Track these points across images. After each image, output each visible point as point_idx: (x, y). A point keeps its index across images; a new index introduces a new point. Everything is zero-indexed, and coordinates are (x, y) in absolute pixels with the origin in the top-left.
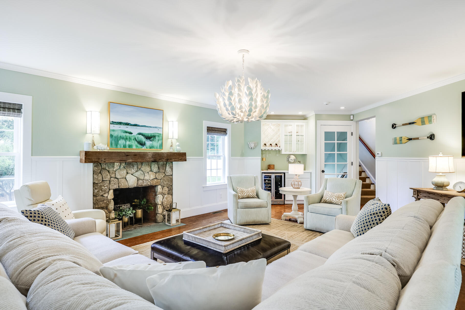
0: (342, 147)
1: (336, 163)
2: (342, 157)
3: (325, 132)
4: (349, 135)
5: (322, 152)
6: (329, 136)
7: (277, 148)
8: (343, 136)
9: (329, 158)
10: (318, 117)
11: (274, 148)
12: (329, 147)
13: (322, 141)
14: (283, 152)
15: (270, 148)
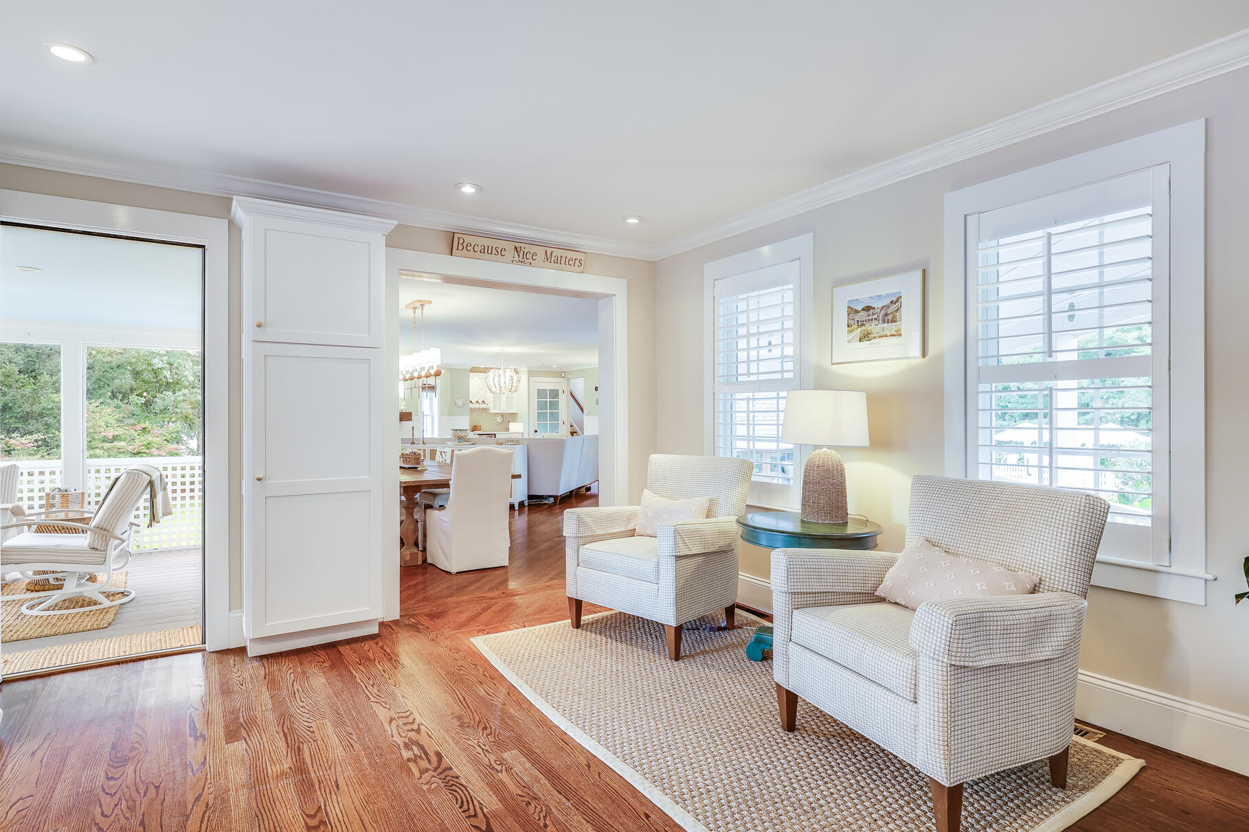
0: (554, 405)
1: (548, 422)
2: (555, 417)
3: (538, 390)
4: (561, 392)
5: (534, 410)
6: (541, 393)
7: (484, 406)
8: (555, 394)
9: (541, 416)
10: (531, 373)
11: (482, 406)
12: (541, 406)
13: (535, 400)
14: (492, 411)
15: (477, 406)
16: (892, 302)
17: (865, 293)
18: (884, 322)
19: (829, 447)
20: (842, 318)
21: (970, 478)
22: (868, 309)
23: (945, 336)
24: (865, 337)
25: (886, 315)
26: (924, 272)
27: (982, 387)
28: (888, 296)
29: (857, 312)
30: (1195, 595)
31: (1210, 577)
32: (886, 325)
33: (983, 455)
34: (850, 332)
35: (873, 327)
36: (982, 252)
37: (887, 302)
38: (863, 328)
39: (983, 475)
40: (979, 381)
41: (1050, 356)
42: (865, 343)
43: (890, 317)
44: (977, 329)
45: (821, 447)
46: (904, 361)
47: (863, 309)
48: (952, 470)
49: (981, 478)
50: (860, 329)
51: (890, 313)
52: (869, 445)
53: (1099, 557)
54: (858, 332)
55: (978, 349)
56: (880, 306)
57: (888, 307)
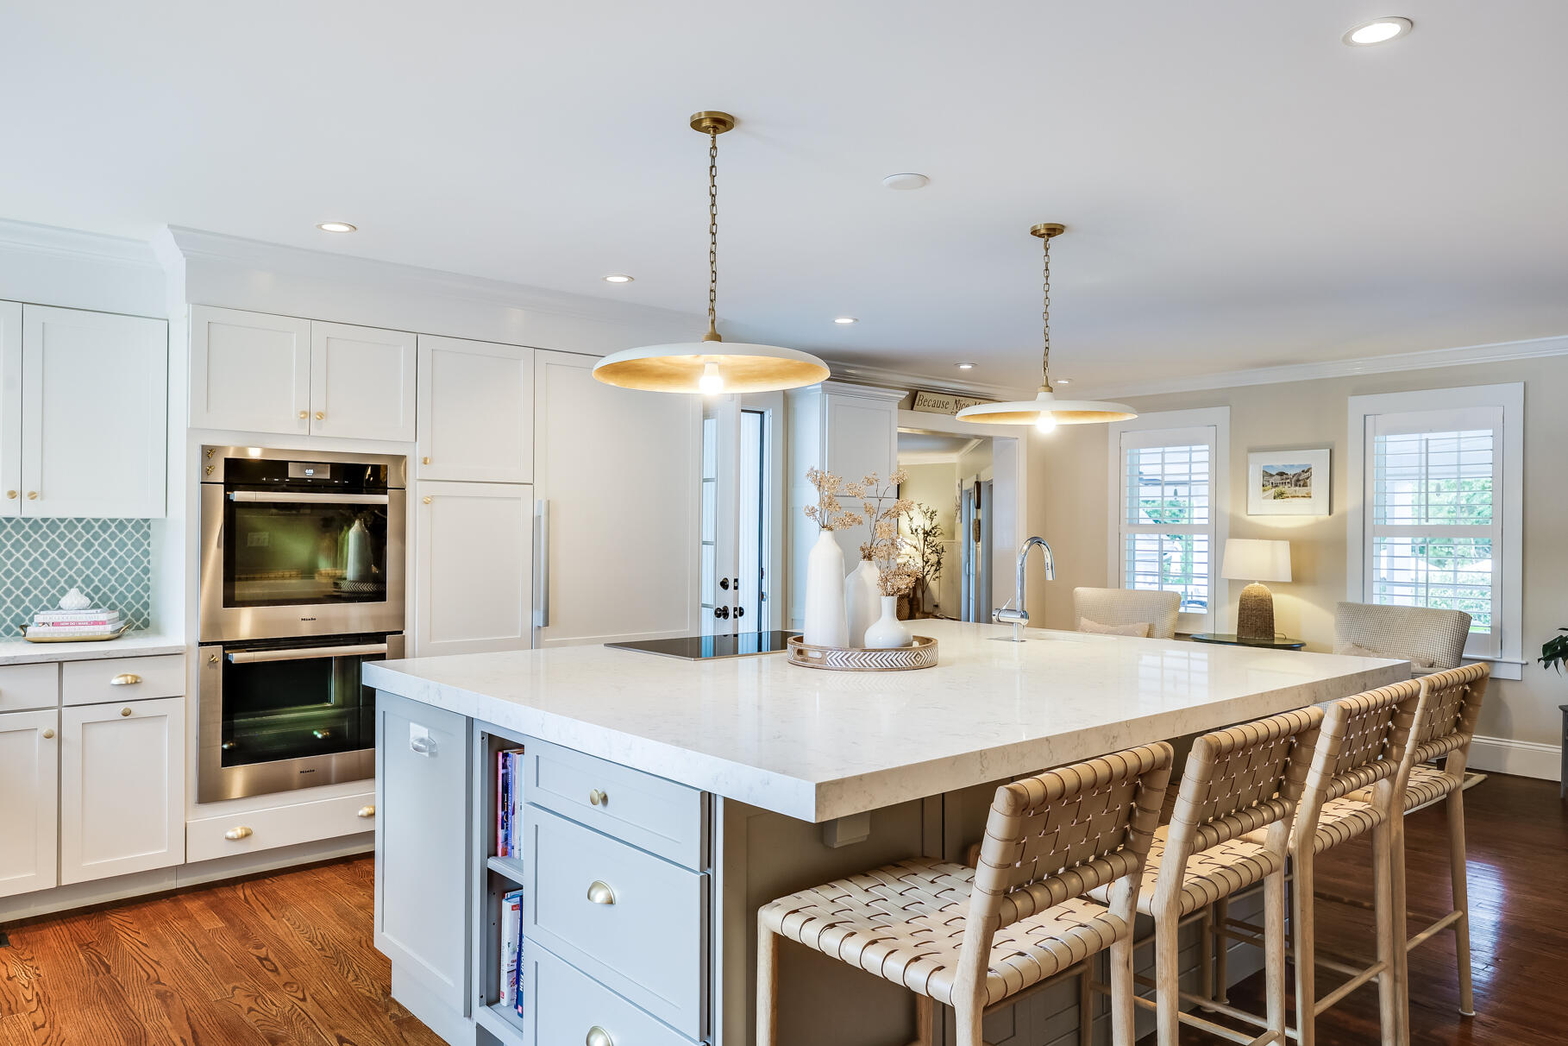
16: (1303, 471)
17: (1279, 461)
18: (1296, 485)
19: (1260, 582)
20: (1255, 478)
21: (1366, 602)
22: (1281, 474)
23: (1348, 501)
24: (1280, 495)
25: (1298, 480)
26: (1331, 451)
27: (1376, 540)
28: (1299, 466)
29: (1271, 475)
30: (1514, 673)
31: (1524, 662)
32: (1297, 488)
33: (1376, 588)
34: (1264, 490)
35: (1285, 489)
36: (1378, 442)
37: (1299, 471)
38: (1276, 488)
39: (1376, 601)
40: (1374, 535)
41: (1427, 521)
42: (1278, 501)
43: (1302, 483)
44: (1373, 498)
45: (1253, 582)
46: (1312, 517)
47: (1277, 474)
48: (1353, 597)
49: (1374, 603)
50: (1274, 489)
51: (1301, 480)
52: (1290, 580)
53: (1464, 655)
54: (1273, 491)
55: (1374, 513)
56: (1293, 473)
57: (1300, 475)
